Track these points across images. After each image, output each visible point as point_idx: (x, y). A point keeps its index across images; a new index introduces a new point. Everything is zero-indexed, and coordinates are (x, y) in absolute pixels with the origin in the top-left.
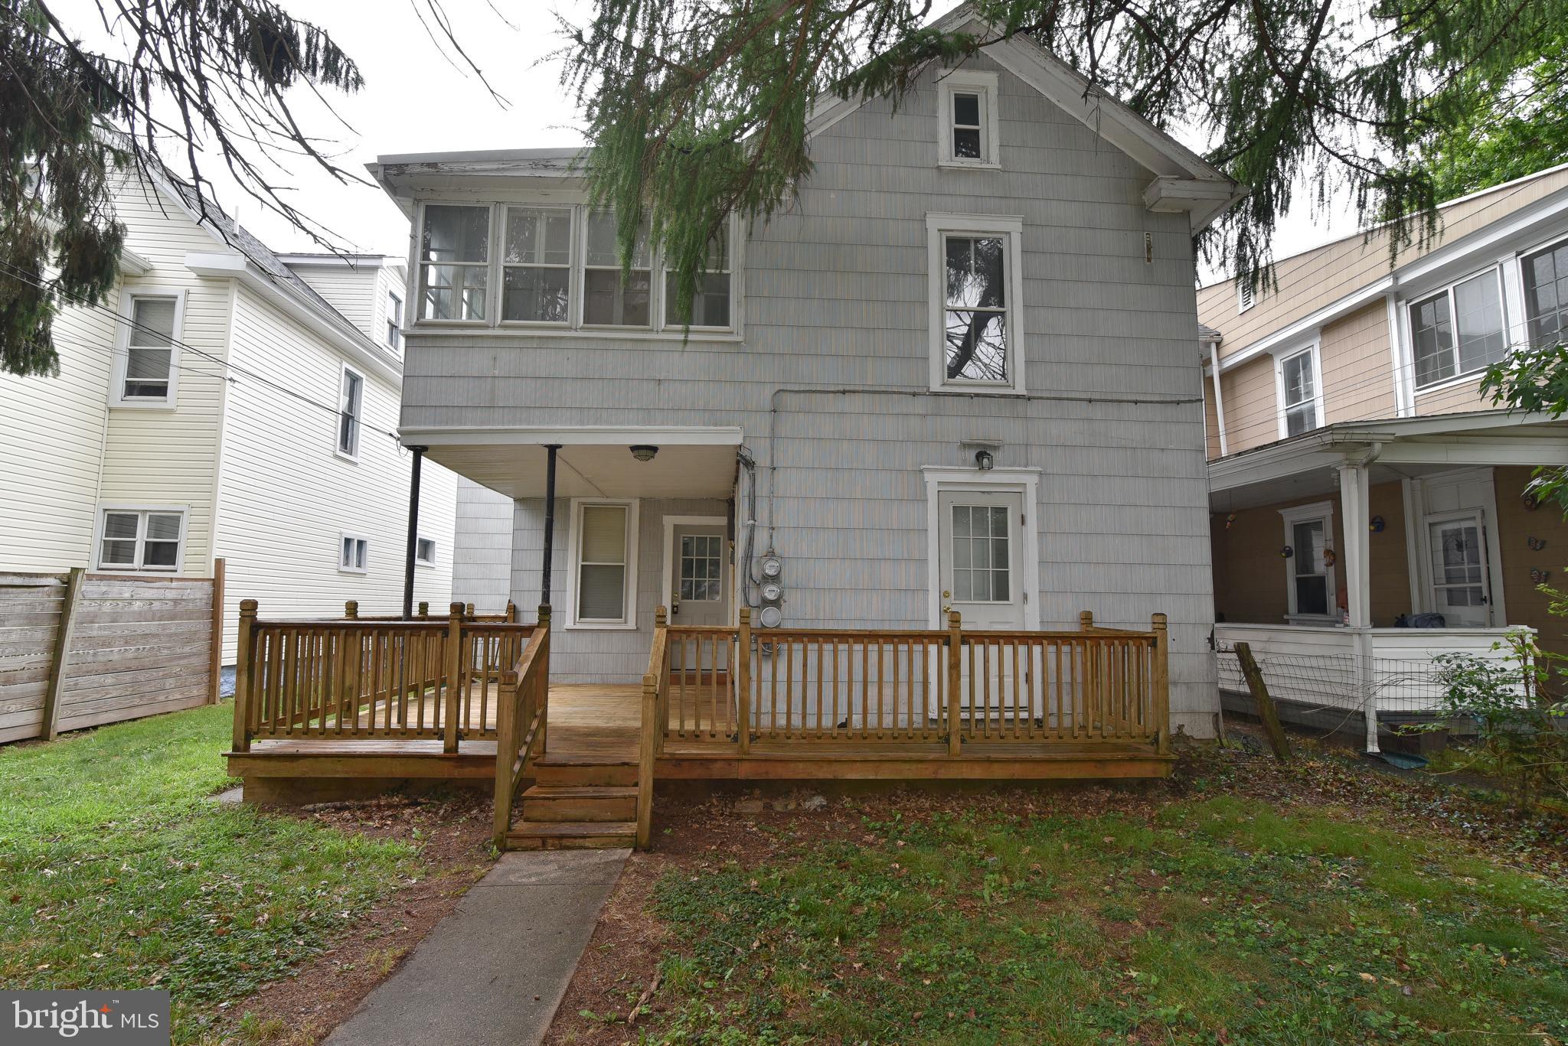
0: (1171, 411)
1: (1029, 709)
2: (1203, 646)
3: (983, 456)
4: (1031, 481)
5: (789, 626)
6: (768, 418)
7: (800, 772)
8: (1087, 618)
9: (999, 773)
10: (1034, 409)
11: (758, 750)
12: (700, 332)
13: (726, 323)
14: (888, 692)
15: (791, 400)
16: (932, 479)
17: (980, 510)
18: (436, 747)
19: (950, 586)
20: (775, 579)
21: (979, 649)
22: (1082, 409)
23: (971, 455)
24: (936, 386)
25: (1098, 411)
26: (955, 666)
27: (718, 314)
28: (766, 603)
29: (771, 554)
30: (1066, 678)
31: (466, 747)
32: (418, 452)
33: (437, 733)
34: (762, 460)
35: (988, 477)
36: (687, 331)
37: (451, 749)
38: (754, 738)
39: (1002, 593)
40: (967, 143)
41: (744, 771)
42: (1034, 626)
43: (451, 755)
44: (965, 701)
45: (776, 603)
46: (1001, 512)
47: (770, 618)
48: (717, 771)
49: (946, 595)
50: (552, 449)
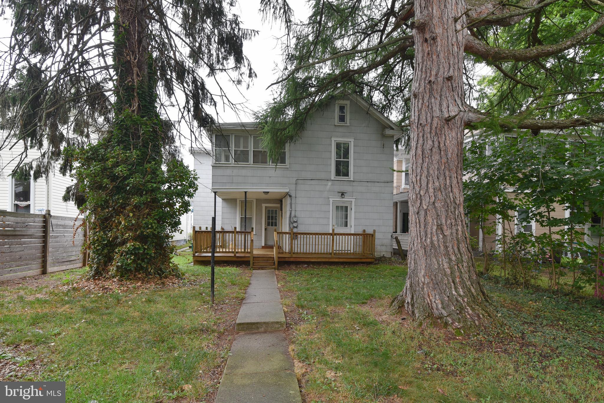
0: (386, 184)
1: (350, 251)
2: (390, 237)
3: (343, 194)
4: (353, 200)
5: (299, 232)
6: (294, 186)
7: (303, 260)
8: (364, 231)
9: (341, 260)
10: (355, 184)
11: (294, 256)
12: (279, 165)
13: (285, 163)
14: (320, 247)
15: (300, 182)
16: (331, 200)
17: (342, 207)
18: (232, 255)
19: (334, 223)
20: (296, 222)
21: (338, 236)
22: (366, 184)
23: (340, 194)
24: (332, 178)
25: (369, 184)
26: (333, 240)
27: (283, 161)
28: (294, 227)
29: (295, 216)
30: (358, 244)
31: (237, 255)
32: (215, 193)
33: (232, 252)
34: (293, 195)
35: (344, 199)
36: (276, 165)
37: (235, 255)
38: (294, 253)
39: (346, 226)
40: (342, 119)
41: (292, 260)
42: (353, 232)
43: (235, 256)
44: (335, 249)
45: (296, 227)
46: (347, 207)
47: (295, 230)
48: (287, 260)
49: (334, 226)
50: (246, 192)
